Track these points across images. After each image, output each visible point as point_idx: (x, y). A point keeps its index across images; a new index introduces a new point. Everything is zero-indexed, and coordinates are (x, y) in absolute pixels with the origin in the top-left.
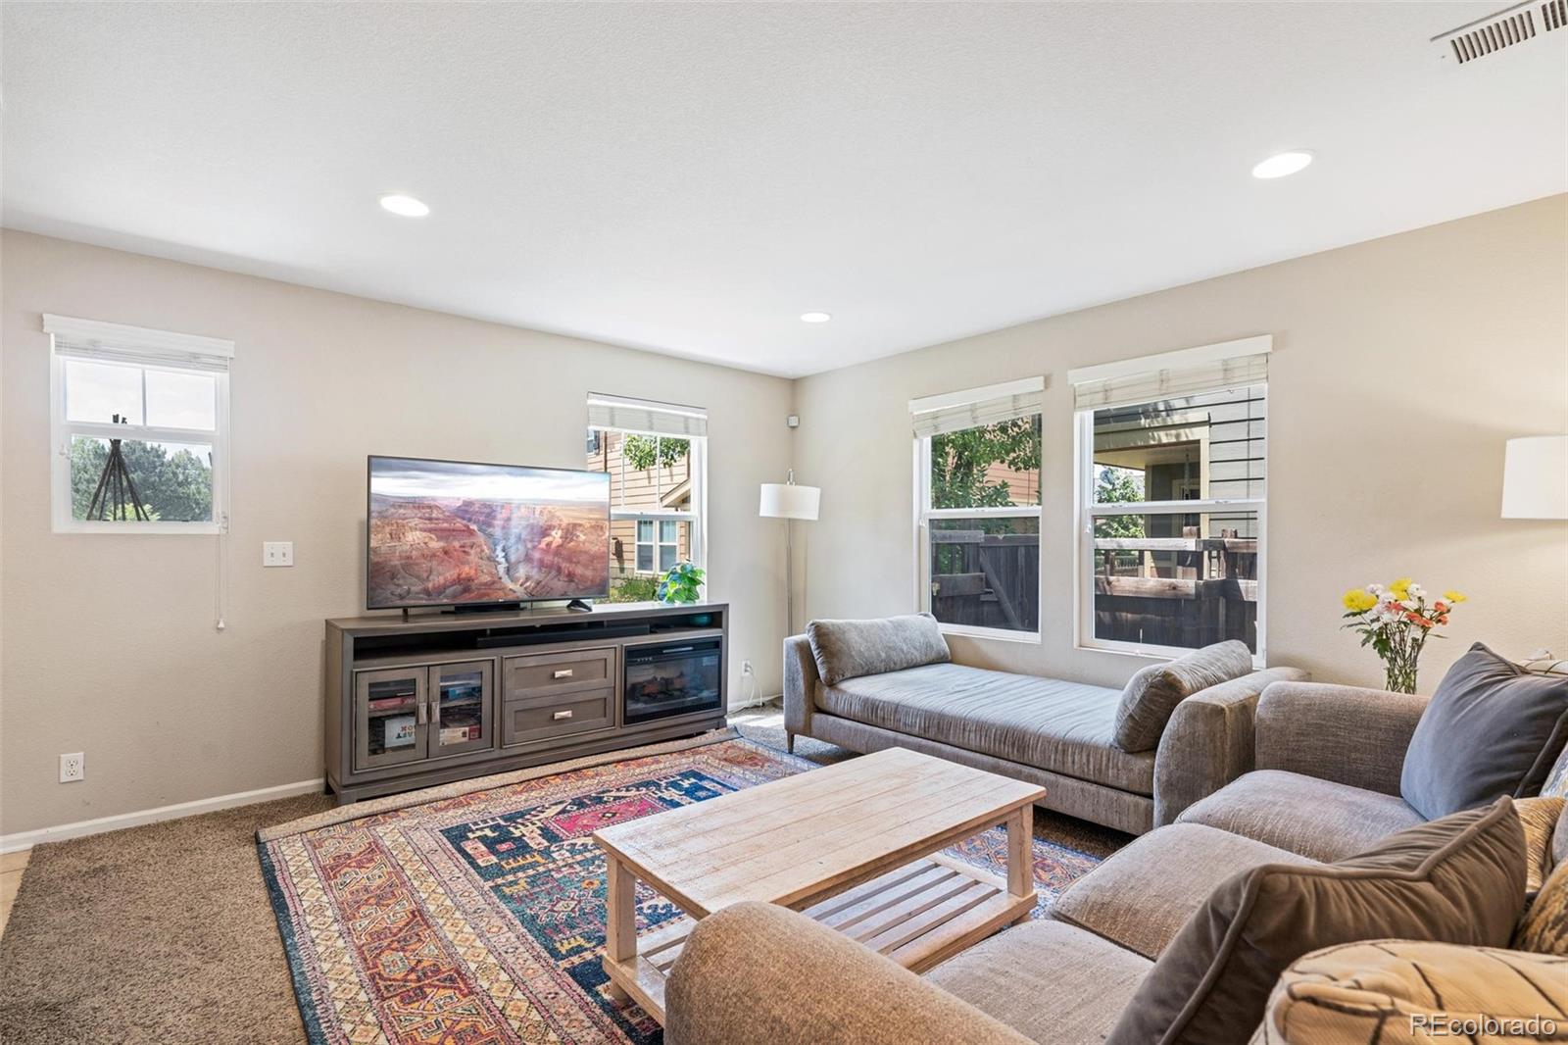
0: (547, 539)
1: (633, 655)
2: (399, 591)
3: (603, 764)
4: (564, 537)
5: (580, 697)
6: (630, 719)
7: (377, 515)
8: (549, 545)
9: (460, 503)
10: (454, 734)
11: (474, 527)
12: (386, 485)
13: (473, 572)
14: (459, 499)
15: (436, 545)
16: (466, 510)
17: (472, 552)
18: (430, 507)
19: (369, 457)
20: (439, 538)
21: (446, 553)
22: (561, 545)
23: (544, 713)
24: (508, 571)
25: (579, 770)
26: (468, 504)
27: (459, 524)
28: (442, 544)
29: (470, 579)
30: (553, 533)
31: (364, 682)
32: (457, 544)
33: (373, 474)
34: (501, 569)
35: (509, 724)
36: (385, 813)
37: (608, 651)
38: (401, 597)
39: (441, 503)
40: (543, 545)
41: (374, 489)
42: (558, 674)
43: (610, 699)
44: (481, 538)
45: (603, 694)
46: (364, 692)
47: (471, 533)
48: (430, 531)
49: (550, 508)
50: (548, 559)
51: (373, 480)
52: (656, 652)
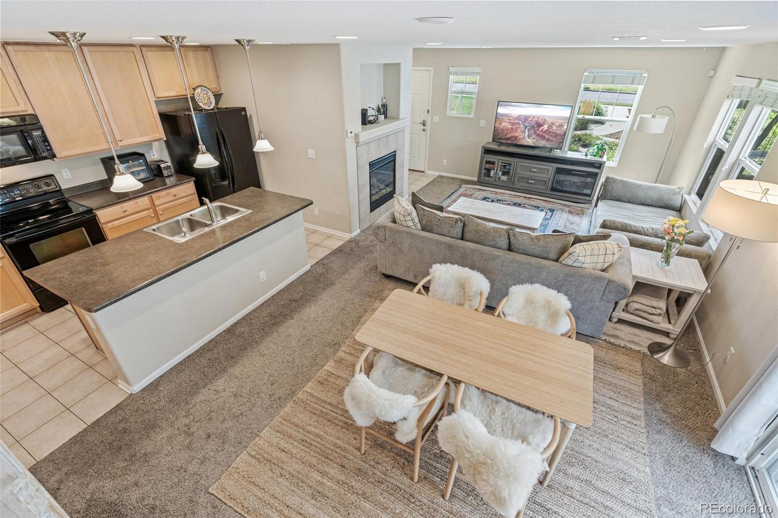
0: (542, 128)
1: (559, 171)
2: (499, 137)
3: (539, 199)
4: (548, 127)
5: (537, 179)
6: (553, 189)
7: (497, 117)
8: (542, 129)
9: (517, 116)
10: (504, 178)
11: (520, 122)
12: (501, 110)
13: (518, 135)
14: (517, 114)
15: (510, 126)
16: (519, 118)
17: (519, 129)
18: (509, 116)
19: (499, 102)
20: (511, 125)
21: (512, 129)
22: (546, 130)
23: (526, 179)
24: (528, 136)
25: (531, 198)
26: (520, 116)
27: (517, 121)
28: (511, 126)
29: (517, 137)
30: (545, 126)
31: (485, 159)
32: (515, 127)
33: (499, 107)
34: (526, 135)
35: (516, 180)
36: (483, 190)
37: (552, 167)
38: (500, 139)
39: (512, 115)
40: (540, 129)
41: (498, 112)
42: (532, 170)
43: (548, 181)
44: (522, 126)
45: (546, 180)
46: (484, 162)
47: (519, 124)
48: (508, 123)
49: (545, 118)
50: (541, 134)
51: (498, 109)
52: (569, 172)
